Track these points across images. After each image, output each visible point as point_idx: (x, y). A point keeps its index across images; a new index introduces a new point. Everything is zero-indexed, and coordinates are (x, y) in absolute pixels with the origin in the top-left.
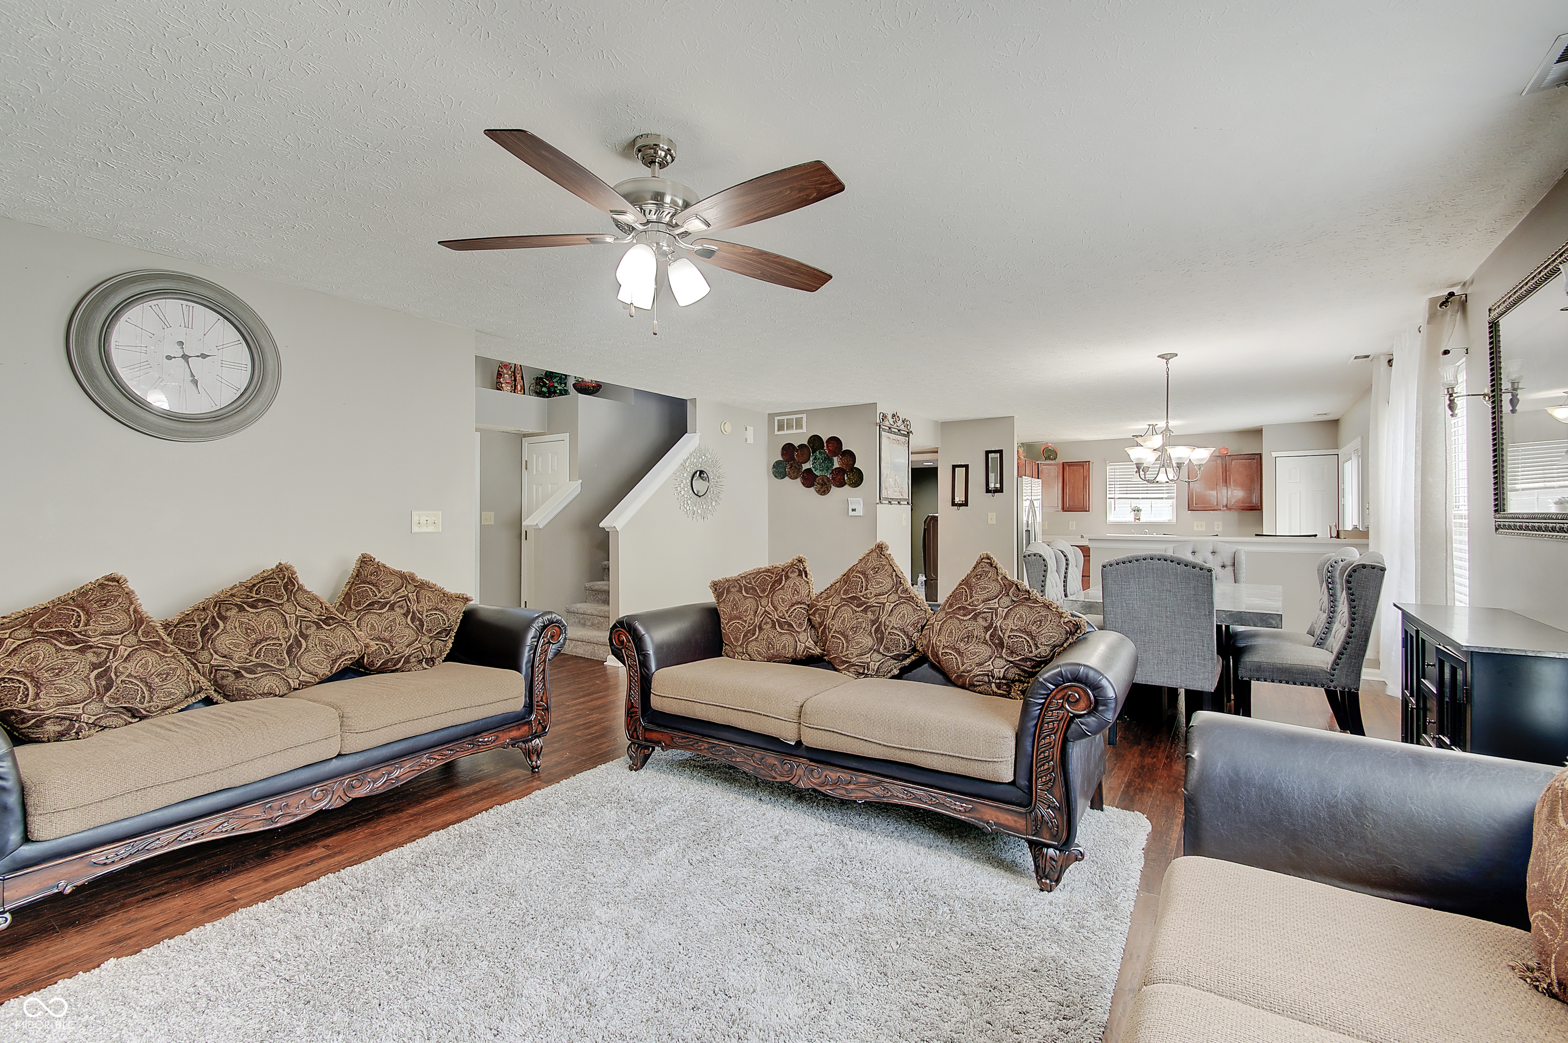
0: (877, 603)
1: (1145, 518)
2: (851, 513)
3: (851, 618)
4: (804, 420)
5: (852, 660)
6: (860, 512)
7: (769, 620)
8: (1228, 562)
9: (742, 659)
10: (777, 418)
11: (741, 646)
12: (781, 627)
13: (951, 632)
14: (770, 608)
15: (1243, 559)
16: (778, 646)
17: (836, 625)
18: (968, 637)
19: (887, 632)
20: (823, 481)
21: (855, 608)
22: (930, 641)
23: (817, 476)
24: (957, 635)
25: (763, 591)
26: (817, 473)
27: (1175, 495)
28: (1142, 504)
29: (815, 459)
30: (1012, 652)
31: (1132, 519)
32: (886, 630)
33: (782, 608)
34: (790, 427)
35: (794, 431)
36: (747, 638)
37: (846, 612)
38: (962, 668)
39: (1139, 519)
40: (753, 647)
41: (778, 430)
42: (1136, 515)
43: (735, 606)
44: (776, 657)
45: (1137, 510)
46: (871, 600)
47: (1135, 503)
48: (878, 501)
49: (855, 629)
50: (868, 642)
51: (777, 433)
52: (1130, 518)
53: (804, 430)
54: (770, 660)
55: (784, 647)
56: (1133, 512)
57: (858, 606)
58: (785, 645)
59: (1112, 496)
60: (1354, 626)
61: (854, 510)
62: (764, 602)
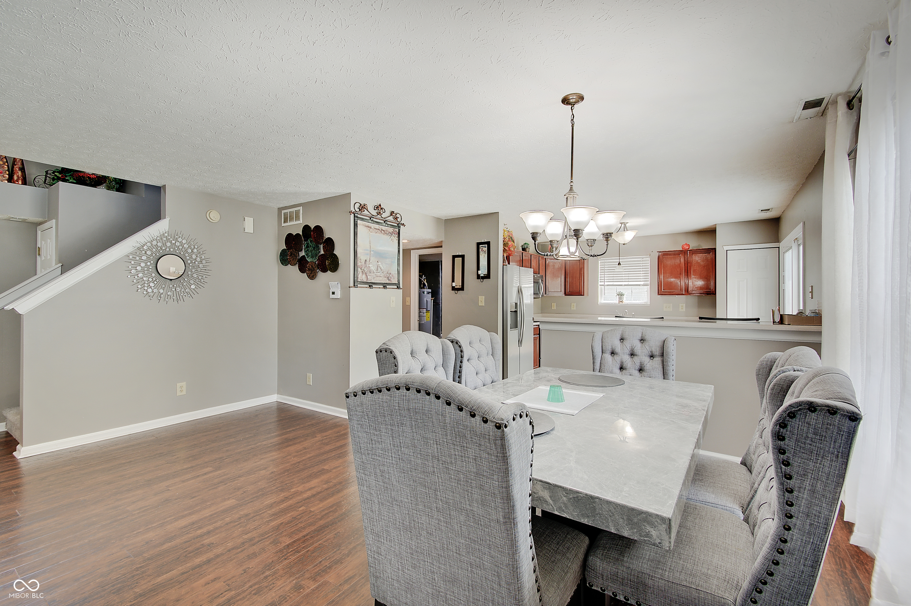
1: (626, 301)
2: (332, 296)
4: (301, 212)
6: (338, 295)
8: (657, 351)
10: (283, 212)
15: (672, 349)
20: (312, 266)
23: (309, 262)
26: (309, 260)
27: (649, 282)
28: (625, 291)
29: (307, 247)
34: (291, 219)
35: (294, 223)
39: (622, 302)
41: (284, 222)
42: (620, 298)
45: (621, 295)
47: (620, 289)
48: (352, 284)
51: (283, 225)
52: (616, 301)
53: (301, 221)
56: (618, 296)
59: (603, 283)
60: (789, 529)
61: (333, 293)
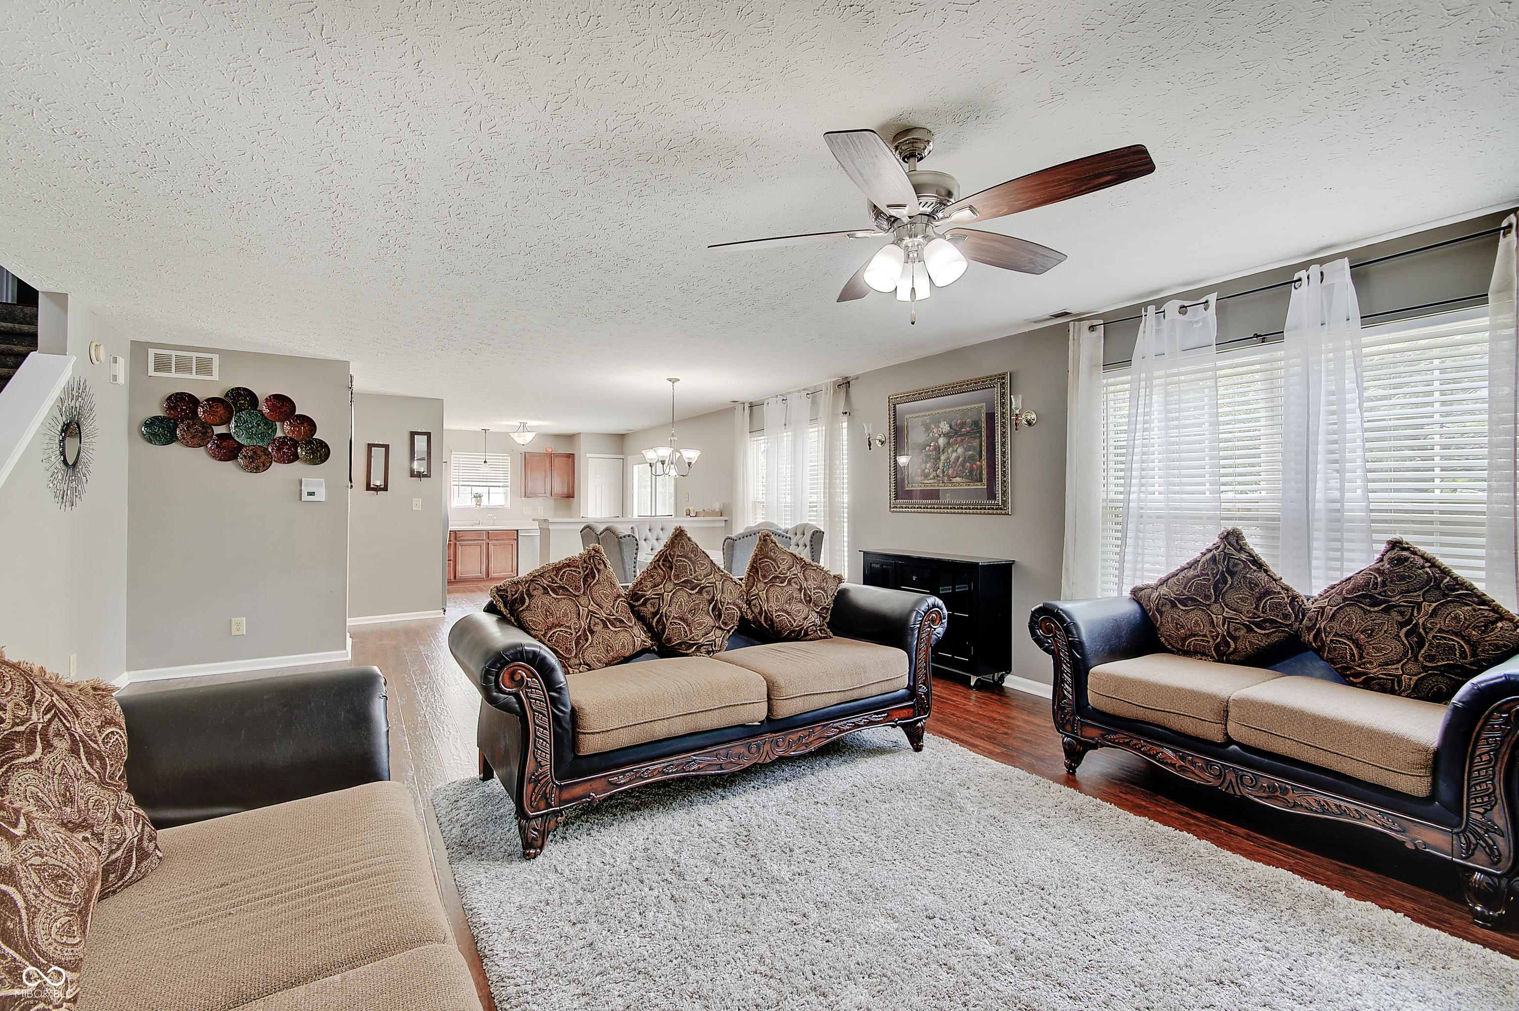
0: (709, 583)
1: (484, 504)
2: (306, 497)
3: (688, 602)
4: (217, 363)
5: (700, 641)
6: (321, 495)
7: (597, 620)
9: (580, 672)
10: (152, 352)
11: (575, 657)
12: (613, 625)
13: (777, 598)
14: (593, 607)
16: (617, 647)
17: (674, 612)
18: (790, 599)
19: (724, 608)
20: (255, 453)
21: (690, 591)
22: (761, 608)
23: (244, 446)
24: (782, 599)
25: (577, 588)
26: (244, 441)
27: (509, 484)
28: (482, 491)
29: (240, 421)
30: (816, 605)
31: (474, 503)
32: (722, 606)
33: (607, 604)
34: (183, 368)
35: (195, 376)
36: (580, 646)
37: (682, 596)
38: (795, 625)
39: (480, 505)
40: (590, 655)
41: (158, 371)
42: (478, 501)
43: (548, 612)
44: (616, 659)
45: (478, 497)
46: (703, 581)
47: (476, 490)
49: (693, 611)
50: (709, 621)
51: (153, 374)
52: (470, 503)
53: (217, 377)
54: (609, 664)
55: (623, 646)
56: (474, 498)
57: (692, 589)
58: (623, 643)
61: (311, 494)
62: (583, 600)
